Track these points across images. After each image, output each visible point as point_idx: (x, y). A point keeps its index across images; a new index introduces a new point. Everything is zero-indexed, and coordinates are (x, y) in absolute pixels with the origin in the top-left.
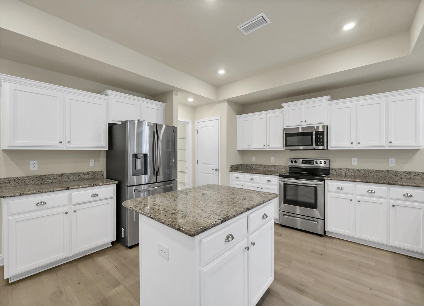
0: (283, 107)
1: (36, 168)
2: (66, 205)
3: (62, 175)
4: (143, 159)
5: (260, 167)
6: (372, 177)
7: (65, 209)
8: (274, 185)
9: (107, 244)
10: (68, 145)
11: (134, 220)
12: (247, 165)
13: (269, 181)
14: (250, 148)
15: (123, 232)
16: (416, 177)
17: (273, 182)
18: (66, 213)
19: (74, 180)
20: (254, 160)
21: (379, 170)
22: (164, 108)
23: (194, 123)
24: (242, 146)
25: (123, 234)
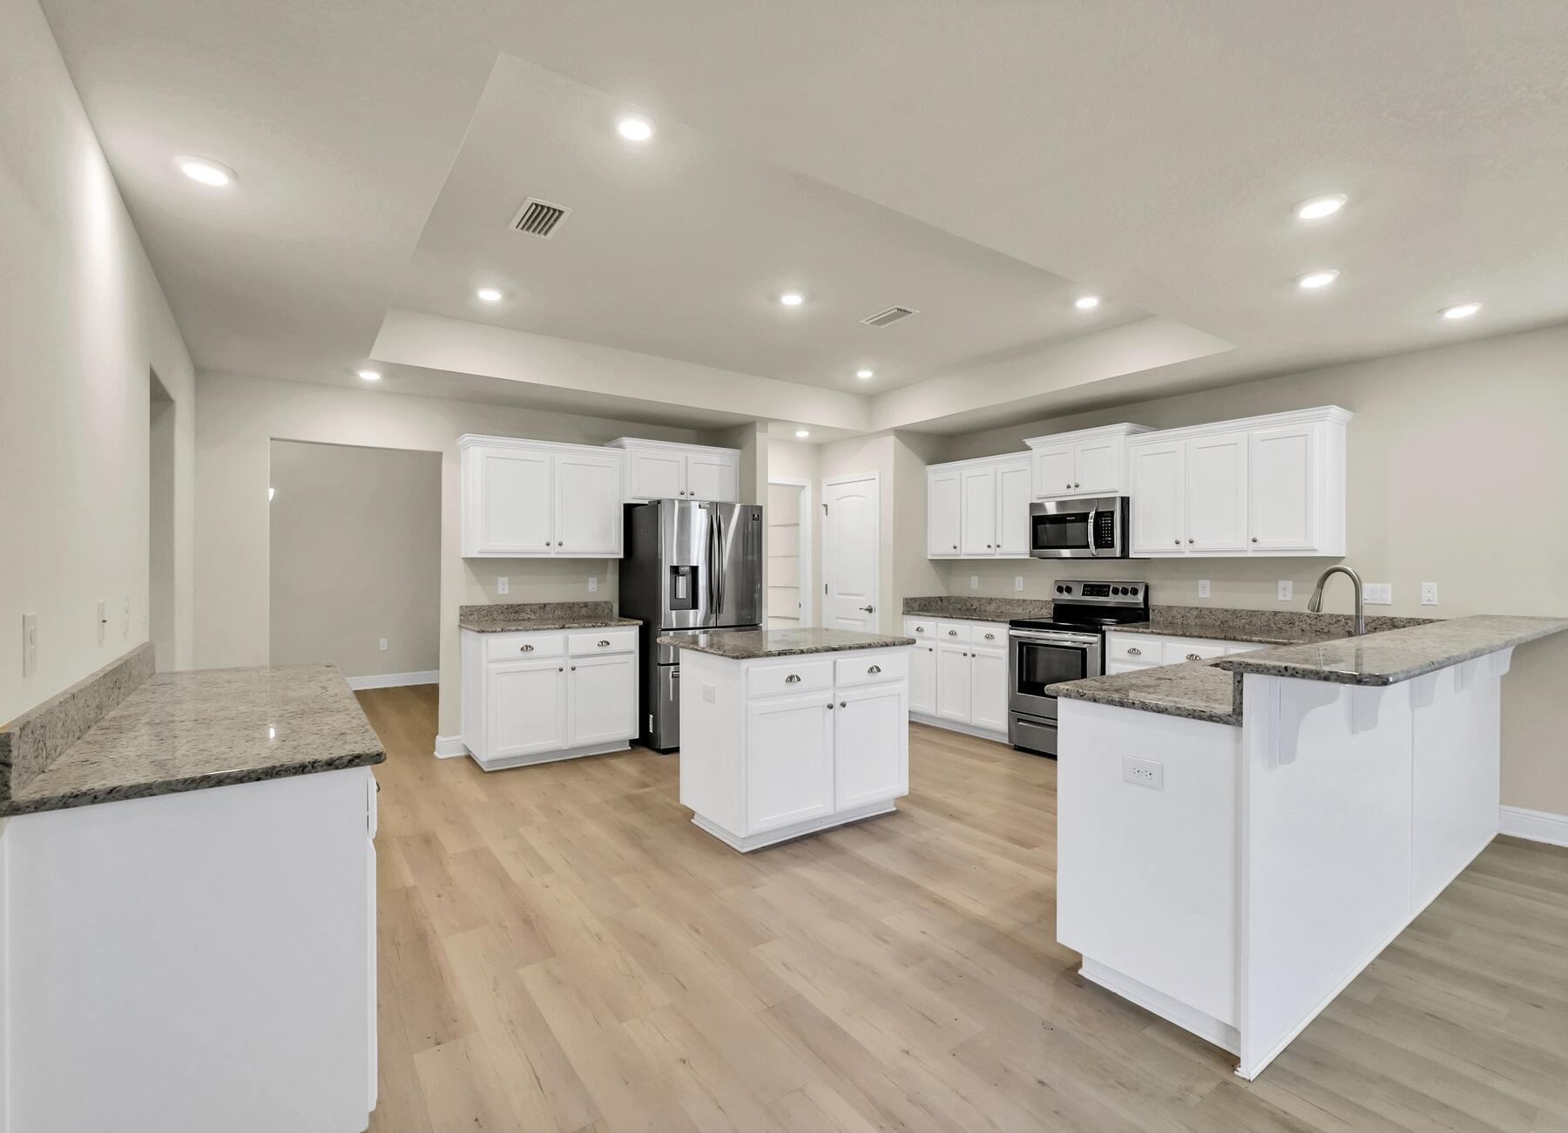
0: (1028, 448)
1: (506, 592)
2: (560, 656)
3: (545, 605)
4: (690, 576)
5: (990, 603)
6: (1239, 628)
7: (559, 663)
8: (998, 647)
9: (622, 742)
10: (558, 549)
11: (671, 699)
12: (959, 600)
13: (989, 637)
14: (959, 552)
15: (651, 722)
16: (1332, 628)
17: (997, 641)
18: (561, 670)
19: (563, 617)
20: (973, 586)
21: (1254, 611)
22: (737, 459)
23: (817, 487)
24: (940, 547)
25: (651, 726)
